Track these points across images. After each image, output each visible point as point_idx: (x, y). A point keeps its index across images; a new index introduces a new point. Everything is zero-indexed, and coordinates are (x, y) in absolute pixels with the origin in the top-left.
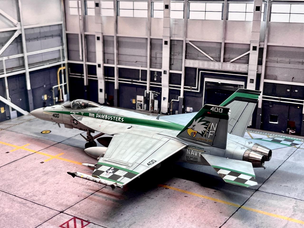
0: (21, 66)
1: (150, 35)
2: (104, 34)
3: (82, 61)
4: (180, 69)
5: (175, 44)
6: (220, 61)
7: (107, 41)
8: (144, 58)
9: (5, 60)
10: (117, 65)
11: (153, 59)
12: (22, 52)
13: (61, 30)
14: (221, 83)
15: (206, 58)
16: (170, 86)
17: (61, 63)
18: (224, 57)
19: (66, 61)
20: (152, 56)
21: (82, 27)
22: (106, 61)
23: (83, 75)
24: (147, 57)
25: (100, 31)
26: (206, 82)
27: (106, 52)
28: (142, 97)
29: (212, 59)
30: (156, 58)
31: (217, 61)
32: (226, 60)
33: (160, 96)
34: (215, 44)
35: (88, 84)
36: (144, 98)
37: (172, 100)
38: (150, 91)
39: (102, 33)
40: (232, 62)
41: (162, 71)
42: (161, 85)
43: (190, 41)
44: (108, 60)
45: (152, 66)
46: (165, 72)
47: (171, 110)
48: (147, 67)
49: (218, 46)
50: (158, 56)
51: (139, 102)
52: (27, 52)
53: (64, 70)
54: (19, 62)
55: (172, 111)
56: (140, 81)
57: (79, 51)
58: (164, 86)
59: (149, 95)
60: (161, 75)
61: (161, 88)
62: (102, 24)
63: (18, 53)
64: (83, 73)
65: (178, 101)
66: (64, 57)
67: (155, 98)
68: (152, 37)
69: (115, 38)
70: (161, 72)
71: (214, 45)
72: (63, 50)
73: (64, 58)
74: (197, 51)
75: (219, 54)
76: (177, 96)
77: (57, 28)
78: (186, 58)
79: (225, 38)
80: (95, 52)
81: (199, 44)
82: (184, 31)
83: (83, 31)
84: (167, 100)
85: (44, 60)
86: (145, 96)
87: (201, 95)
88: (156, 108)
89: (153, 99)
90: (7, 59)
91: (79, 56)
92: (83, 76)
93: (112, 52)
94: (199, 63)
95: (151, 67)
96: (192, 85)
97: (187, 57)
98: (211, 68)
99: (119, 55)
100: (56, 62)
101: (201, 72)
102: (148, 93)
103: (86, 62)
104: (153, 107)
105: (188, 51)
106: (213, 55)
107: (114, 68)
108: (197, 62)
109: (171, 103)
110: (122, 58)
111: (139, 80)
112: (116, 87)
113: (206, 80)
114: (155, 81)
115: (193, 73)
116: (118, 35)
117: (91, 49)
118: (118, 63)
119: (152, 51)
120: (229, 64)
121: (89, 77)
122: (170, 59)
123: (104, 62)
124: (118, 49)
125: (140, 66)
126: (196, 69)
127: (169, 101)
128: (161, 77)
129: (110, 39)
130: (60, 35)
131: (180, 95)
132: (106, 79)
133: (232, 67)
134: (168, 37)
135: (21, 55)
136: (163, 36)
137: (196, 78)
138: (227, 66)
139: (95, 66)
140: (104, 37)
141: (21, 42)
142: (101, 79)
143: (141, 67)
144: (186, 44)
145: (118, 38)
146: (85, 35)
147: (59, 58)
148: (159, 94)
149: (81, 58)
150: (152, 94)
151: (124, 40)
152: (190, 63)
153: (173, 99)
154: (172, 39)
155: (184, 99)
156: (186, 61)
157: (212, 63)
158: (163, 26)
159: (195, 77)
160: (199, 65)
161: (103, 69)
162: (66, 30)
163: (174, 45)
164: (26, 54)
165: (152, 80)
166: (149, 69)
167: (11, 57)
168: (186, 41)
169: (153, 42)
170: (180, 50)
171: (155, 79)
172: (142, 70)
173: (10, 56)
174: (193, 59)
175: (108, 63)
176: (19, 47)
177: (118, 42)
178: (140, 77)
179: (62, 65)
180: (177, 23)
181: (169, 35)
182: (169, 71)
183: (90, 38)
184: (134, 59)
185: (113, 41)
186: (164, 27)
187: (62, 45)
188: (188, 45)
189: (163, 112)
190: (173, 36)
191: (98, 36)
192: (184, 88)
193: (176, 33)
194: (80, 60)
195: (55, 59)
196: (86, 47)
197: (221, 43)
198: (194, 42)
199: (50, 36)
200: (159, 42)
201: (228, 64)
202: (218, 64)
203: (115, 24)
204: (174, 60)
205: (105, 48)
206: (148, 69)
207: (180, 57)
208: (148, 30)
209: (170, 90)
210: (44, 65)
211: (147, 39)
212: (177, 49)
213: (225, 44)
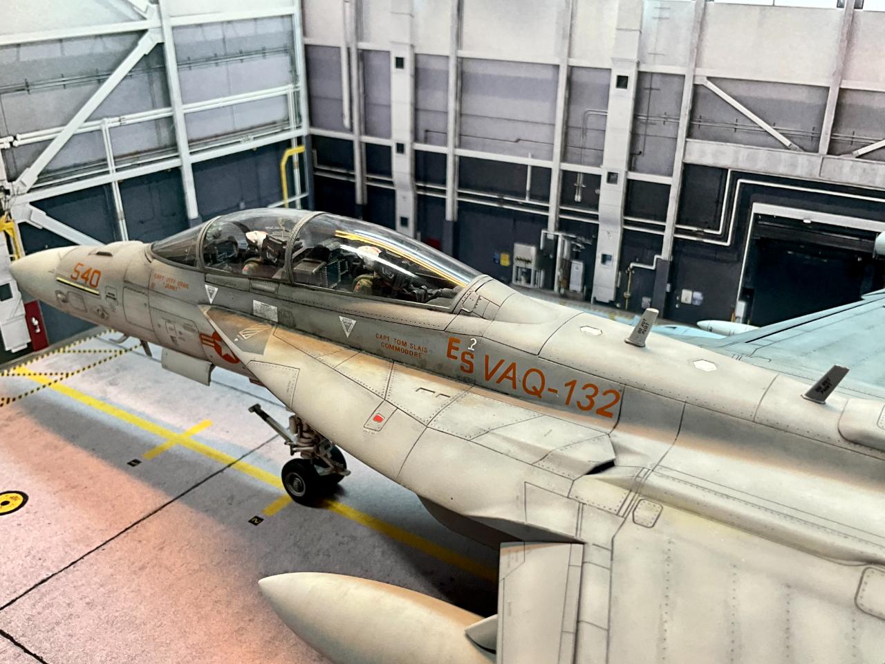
0: (166, 147)
1: (569, 55)
2: (418, 51)
3: (351, 130)
4: (665, 168)
5: (653, 86)
6: (816, 150)
7: (425, 70)
8: (546, 129)
9: (110, 128)
10: (455, 147)
11: (575, 135)
12: (168, 103)
13: (292, 34)
14: (813, 223)
15: (762, 138)
16: (626, 222)
17: (292, 134)
18: (831, 135)
19: (304, 131)
20: (572, 123)
21: (351, 27)
22: (422, 134)
23: (352, 173)
24: (553, 125)
25: (407, 40)
26: (756, 215)
27: (421, 105)
28: (533, 250)
29: (787, 142)
30: (584, 131)
31: (805, 150)
32: (839, 147)
33: (592, 249)
34: (805, 90)
35: (366, 202)
36: (539, 252)
37: (632, 265)
38: (557, 233)
39: (412, 46)
40: (860, 157)
41: (603, 172)
42: (596, 217)
43: (709, 78)
44: (427, 131)
45: (569, 156)
46: (612, 178)
47: (627, 294)
48: (551, 159)
49: (816, 99)
50: (592, 122)
51: (522, 264)
52: (184, 103)
53: (301, 155)
54: (158, 134)
55: (630, 298)
56: (527, 201)
57: (341, 100)
58: (609, 221)
59: (553, 243)
60: (598, 186)
61: (598, 225)
62: (412, 16)
63: (154, 107)
64: (352, 168)
65: (653, 268)
66: (299, 116)
67: (576, 256)
68: (574, 62)
69: (452, 63)
70: (599, 177)
71: (802, 96)
72: (297, 95)
73: (301, 121)
74: (734, 111)
75: (816, 126)
76: (649, 252)
77: (276, 27)
78: (689, 135)
79: (842, 73)
80: (389, 107)
81: (742, 90)
82: (692, 44)
83: (354, 38)
84: (614, 263)
85: (238, 127)
86: (542, 246)
87: (735, 256)
88: (576, 284)
89: (568, 259)
90: (118, 124)
91: (342, 115)
92: (353, 176)
93: (441, 108)
94: (736, 153)
95: (564, 158)
96: (706, 223)
97: (696, 131)
98: (782, 170)
99: (464, 119)
100: (276, 133)
101: (742, 183)
102: (551, 237)
103: (361, 134)
104: (565, 282)
105: (700, 112)
106: (792, 128)
107: (444, 156)
108: (729, 148)
109: (628, 274)
110: (473, 127)
111: (524, 197)
112: (450, 213)
113: (758, 208)
114: (578, 202)
115: (711, 184)
116: (464, 53)
117: (377, 95)
118: (457, 144)
119: (572, 107)
120: (851, 162)
121: (368, 180)
122: (634, 135)
123: (416, 139)
124: (460, 97)
125: (530, 155)
126: (725, 170)
127: (622, 266)
128: (597, 191)
129: (435, 65)
130: (289, 50)
131: (660, 253)
132: (419, 188)
133: (859, 171)
134: (631, 61)
135: (163, 112)
136: (613, 59)
137: (720, 200)
138: (841, 168)
139: (389, 148)
140: (416, 57)
141: (163, 69)
142: (403, 187)
143: (533, 157)
144: (696, 86)
145: (461, 61)
146: (358, 49)
147: (287, 120)
148: (589, 242)
149: (347, 122)
150: (564, 241)
151: (480, 70)
152: (703, 153)
153: (635, 262)
154: (643, 69)
155: (674, 266)
156: (688, 144)
157: (785, 155)
158: (614, 26)
159: (719, 198)
160: (737, 159)
161: (411, 159)
162: (304, 34)
163: (651, 89)
164: (179, 110)
165: (565, 198)
166: (560, 165)
167: (130, 119)
168: (694, 76)
169: (579, 77)
170: (670, 108)
171: (578, 198)
172: (534, 168)
173: (127, 117)
174: (715, 139)
175: (426, 141)
176: (157, 86)
177: (461, 75)
178: (528, 187)
179: (294, 142)
180: (666, 14)
181: (635, 57)
182: (627, 173)
183: (375, 61)
184: (509, 132)
185: (447, 73)
186: (618, 29)
187: (295, 80)
188: (701, 91)
189: (598, 299)
190: (650, 59)
191: (400, 56)
192: (677, 231)
193: (659, 50)
194: (342, 129)
195: (274, 123)
196: (361, 90)
197: (828, 89)
198: (724, 84)
199: (257, 52)
200: (599, 79)
201: (845, 162)
202: (809, 161)
203: (452, 15)
204: (645, 139)
205: (421, 92)
206: (556, 166)
207: (668, 131)
208: (564, 37)
209: (625, 233)
210: (239, 142)
211: (557, 67)
212: (658, 105)
213: (842, 91)
